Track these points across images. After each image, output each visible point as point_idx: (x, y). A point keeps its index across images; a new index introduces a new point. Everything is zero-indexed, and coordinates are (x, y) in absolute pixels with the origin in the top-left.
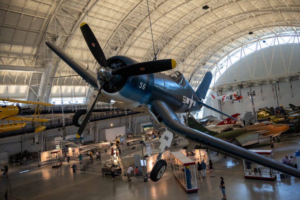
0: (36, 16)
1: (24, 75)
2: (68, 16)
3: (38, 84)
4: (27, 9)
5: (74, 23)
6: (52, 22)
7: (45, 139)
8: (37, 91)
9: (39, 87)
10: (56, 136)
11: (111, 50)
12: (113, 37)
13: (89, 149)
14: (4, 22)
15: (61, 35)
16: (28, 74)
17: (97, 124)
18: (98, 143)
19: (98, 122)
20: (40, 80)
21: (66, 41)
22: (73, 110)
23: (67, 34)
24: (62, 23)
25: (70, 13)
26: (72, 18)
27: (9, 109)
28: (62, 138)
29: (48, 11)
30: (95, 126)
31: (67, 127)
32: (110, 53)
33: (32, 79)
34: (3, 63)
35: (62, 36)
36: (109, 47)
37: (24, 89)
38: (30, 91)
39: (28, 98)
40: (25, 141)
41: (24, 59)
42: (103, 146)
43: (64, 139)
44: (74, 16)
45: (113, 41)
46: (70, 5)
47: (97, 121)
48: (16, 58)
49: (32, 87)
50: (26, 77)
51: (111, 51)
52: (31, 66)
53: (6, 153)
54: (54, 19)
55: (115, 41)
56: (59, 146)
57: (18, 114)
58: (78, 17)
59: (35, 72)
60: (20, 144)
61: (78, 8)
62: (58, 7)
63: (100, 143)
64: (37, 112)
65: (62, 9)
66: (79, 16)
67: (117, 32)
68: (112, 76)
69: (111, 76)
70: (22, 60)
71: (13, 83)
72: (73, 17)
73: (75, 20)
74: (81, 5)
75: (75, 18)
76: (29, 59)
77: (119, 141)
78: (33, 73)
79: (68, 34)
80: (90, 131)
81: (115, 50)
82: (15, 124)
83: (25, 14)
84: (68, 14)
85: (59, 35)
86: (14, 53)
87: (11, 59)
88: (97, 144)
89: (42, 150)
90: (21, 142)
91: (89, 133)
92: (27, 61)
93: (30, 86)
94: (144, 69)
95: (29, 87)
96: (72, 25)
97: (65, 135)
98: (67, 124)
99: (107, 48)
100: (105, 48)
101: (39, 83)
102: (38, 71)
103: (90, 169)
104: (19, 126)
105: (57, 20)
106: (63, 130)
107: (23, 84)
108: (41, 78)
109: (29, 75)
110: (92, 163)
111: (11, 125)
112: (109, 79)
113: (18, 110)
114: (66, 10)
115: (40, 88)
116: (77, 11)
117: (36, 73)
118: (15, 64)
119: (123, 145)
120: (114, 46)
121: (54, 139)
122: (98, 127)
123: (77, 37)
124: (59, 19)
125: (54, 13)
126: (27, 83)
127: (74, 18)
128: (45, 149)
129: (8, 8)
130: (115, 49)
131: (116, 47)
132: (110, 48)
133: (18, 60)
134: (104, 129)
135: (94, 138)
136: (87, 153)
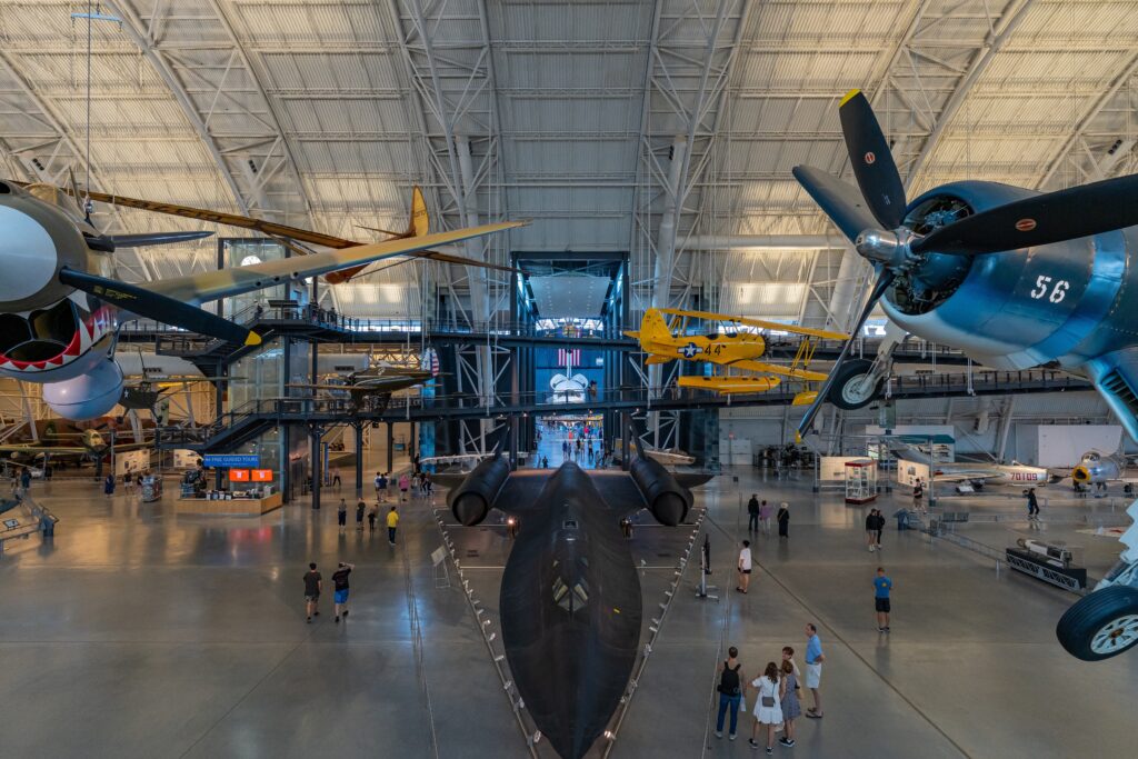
0: (835, 96)
1: (799, 257)
2: (933, 71)
3: (832, 278)
4: (812, 83)
5: (952, 88)
6: (880, 100)
7: (840, 423)
8: (826, 300)
9: (833, 288)
10: (870, 423)
11: (1090, 154)
12: (1105, 106)
13: (966, 477)
14: (757, 128)
15: (903, 137)
16: (807, 253)
17: (1010, 404)
18: (1003, 463)
19: (1011, 399)
20: (836, 268)
21: (920, 150)
22: (924, 356)
23: (924, 130)
24: (911, 97)
25: (937, 60)
26: (945, 73)
27: (742, 343)
28: (883, 431)
29: (870, 73)
30: (1002, 409)
31: (898, 402)
32: (1087, 166)
33: (817, 267)
34: (752, 230)
35: (908, 137)
36: (1084, 143)
37: (796, 292)
38: (811, 297)
39: (805, 315)
40: (791, 423)
41: (799, 216)
42: (1017, 476)
43: (888, 432)
44: (952, 67)
45: (1105, 119)
46: (938, 34)
47: (1007, 396)
48: (780, 217)
49: (816, 288)
50: (804, 261)
51: (1091, 157)
52: (816, 233)
53: (748, 443)
54: (885, 92)
55: (1113, 118)
56: (876, 448)
57: (764, 355)
58: (966, 65)
59: (826, 248)
60: (780, 426)
61: (968, 35)
62: (899, 54)
63: (1009, 464)
64: (804, 353)
65: (912, 54)
66: (970, 63)
67: (1124, 84)
68: (911, 255)
69: (907, 258)
70: (795, 218)
71: (771, 278)
72: (948, 69)
73: (954, 79)
74: (980, 22)
75: (954, 71)
76: (812, 215)
77: (1089, 472)
78: (821, 251)
79: (927, 127)
80: (980, 423)
81: (1111, 152)
82: (755, 379)
83: (807, 95)
84: (931, 65)
85: (898, 137)
86: (776, 204)
87: (769, 220)
88: (995, 467)
89: (830, 452)
90: (783, 423)
91: (976, 428)
92: (806, 220)
93: (812, 286)
94: (1034, 223)
95: (808, 288)
96: (941, 98)
97: (892, 422)
98: (898, 392)
99: (1072, 149)
100: (1067, 150)
101: (835, 276)
102: (835, 245)
103: (951, 536)
104: (761, 385)
105: (895, 91)
106: (889, 409)
107: (795, 280)
108: (840, 262)
109: (810, 257)
110: (965, 521)
111: (744, 379)
112: (902, 267)
113: (763, 344)
114: (925, 55)
115: (836, 289)
116: (961, 47)
117: (826, 251)
118: (778, 231)
119: (1105, 488)
120: (1108, 139)
121: (865, 428)
122: (1010, 414)
123: (957, 132)
124: (901, 88)
125: (888, 73)
126: (804, 278)
127: (950, 74)
128: (838, 452)
129: (768, 91)
130: (1110, 148)
131: (1115, 139)
132: (1087, 148)
133: (785, 219)
134: (1036, 422)
135: (995, 445)
136: (958, 485)
